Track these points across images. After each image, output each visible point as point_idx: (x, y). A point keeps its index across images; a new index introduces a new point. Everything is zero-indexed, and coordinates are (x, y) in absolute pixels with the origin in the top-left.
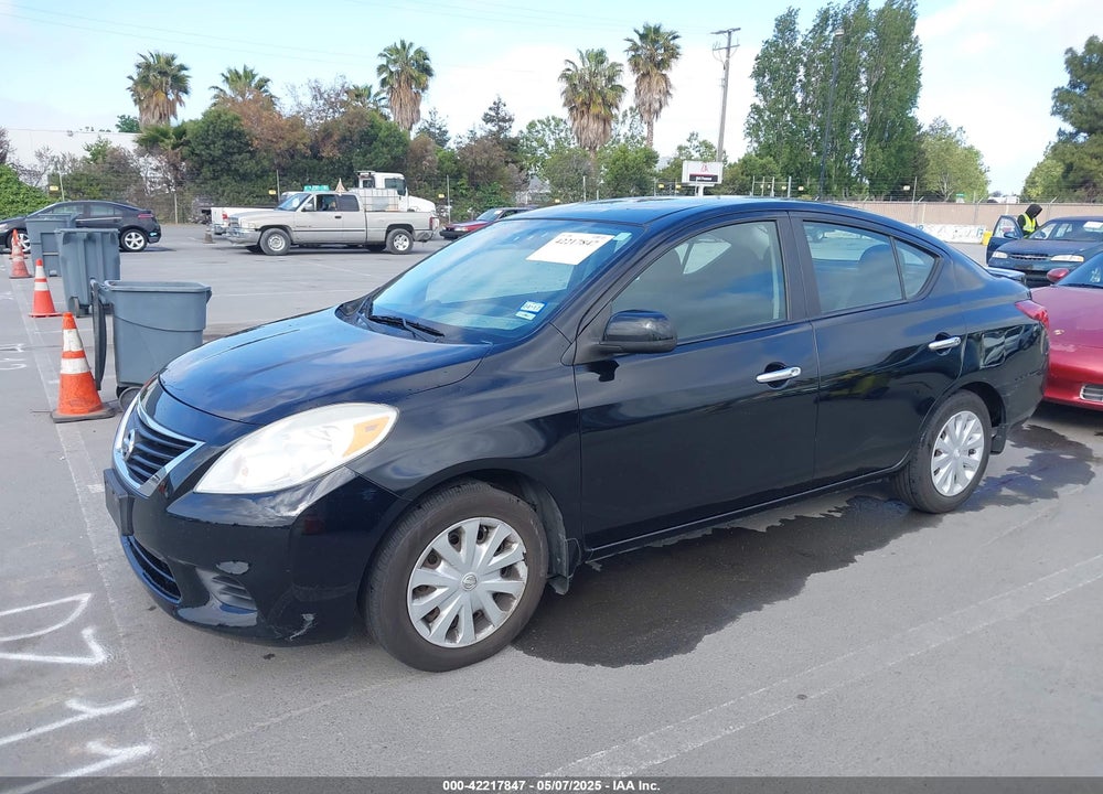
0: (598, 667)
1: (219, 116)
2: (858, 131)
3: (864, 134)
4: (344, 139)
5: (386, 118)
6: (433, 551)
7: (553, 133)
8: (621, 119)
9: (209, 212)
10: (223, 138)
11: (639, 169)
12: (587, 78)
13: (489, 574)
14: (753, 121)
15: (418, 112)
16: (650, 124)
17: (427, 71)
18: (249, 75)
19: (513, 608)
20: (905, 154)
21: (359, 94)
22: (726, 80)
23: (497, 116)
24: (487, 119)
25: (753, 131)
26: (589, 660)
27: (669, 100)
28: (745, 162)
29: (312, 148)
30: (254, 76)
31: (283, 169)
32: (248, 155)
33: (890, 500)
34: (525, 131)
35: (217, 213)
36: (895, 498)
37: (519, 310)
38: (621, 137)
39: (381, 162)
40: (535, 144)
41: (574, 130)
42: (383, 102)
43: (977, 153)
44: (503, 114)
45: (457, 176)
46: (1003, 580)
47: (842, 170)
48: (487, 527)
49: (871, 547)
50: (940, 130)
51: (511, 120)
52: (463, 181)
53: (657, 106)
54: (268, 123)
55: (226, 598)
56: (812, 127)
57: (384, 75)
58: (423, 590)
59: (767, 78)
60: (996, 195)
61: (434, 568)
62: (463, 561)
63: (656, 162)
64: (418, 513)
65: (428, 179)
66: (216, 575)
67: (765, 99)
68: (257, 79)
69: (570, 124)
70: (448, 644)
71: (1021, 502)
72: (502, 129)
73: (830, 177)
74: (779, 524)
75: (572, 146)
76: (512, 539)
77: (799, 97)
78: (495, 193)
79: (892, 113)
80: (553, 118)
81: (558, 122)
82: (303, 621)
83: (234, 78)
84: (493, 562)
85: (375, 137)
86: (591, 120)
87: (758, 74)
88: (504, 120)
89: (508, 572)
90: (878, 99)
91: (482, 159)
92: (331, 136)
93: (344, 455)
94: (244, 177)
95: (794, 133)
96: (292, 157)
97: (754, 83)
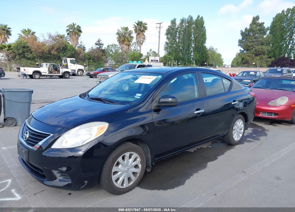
0: (161, 191)
1: (21, 42)
2: (192, 49)
3: (193, 50)
4: (58, 49)
5: (69, 43)
6: (118, 162)
7: (114, 48)
8: (132, 45)
9: (19, 69)
10: (22, 48)
11: (138, 58)
12: (123, 34)
13: (132, 167)
14: (166, 46)
15: (78, 42)
16: (140, 47)
17: (80, 31)
18: (29, 31)
19: (138, 176)
20: (204, 55)
21: (62, 37)
22: (159, 36)
23: (99, 43)
24: (96, 44)
25: (166, 49)
26: (159, 189)
27: (145, 40)
28: (165, 57)
29: (48, 51)
30: (31, 31)
31: (40, 57)
32: (30, 53)
33: (222, 142)
34: (107, 47)
35: (22, 69)
36: (223, 142)
37: (135, 96)
38: (132, 50)
39: (68, 55)
40: (109, 51)
41: (120, 48)
42: (68, 39)
43: (221, 55)
44: (100, 43)
45: (89, 59)
46: (254, 161)
47: (188, 58)
48: (131, 154)
49: (221, 155)
50: (212, 50)
51: (103, 45)
52: (91, 60)
53: (142, 42)
54: (36, 44)
55: (61, 178)
56: (181, 48)
57: (68, 32)
58: (116, 173)
59: (169, 35)
60: (225, 65)
61: (118, 167)
62: (126, 164)
63: (142, 56)
64: (114, 151)
65: (81, 60)
66: (58, 171)
67: (169, 41)
68: (32, 32)
69: (119, 46)
70: (122, 187)
71: (253, 141)
72: (100, 47)
73: (185, 60)
74: (196, 150)
75: (119, 52)
76: (137, 158)
77: (177, 40)
78: (100, 64)
79: (200, 45)
80: (114, 44)
81: (116, 45)
82: (85, 183)
83: (24, 31)
84: (133, 164)
85: (67, 49)
86: (125, 45)
87: (167, 34)
88: (101, 45)
89: (136, 166)
90: (197, 41)
91: (96, 55)
92: (54, 48)
93: (95, 136)
94: (29, 59)
95: (176, 49)
96: (43, 53)
97: (166, 36)
